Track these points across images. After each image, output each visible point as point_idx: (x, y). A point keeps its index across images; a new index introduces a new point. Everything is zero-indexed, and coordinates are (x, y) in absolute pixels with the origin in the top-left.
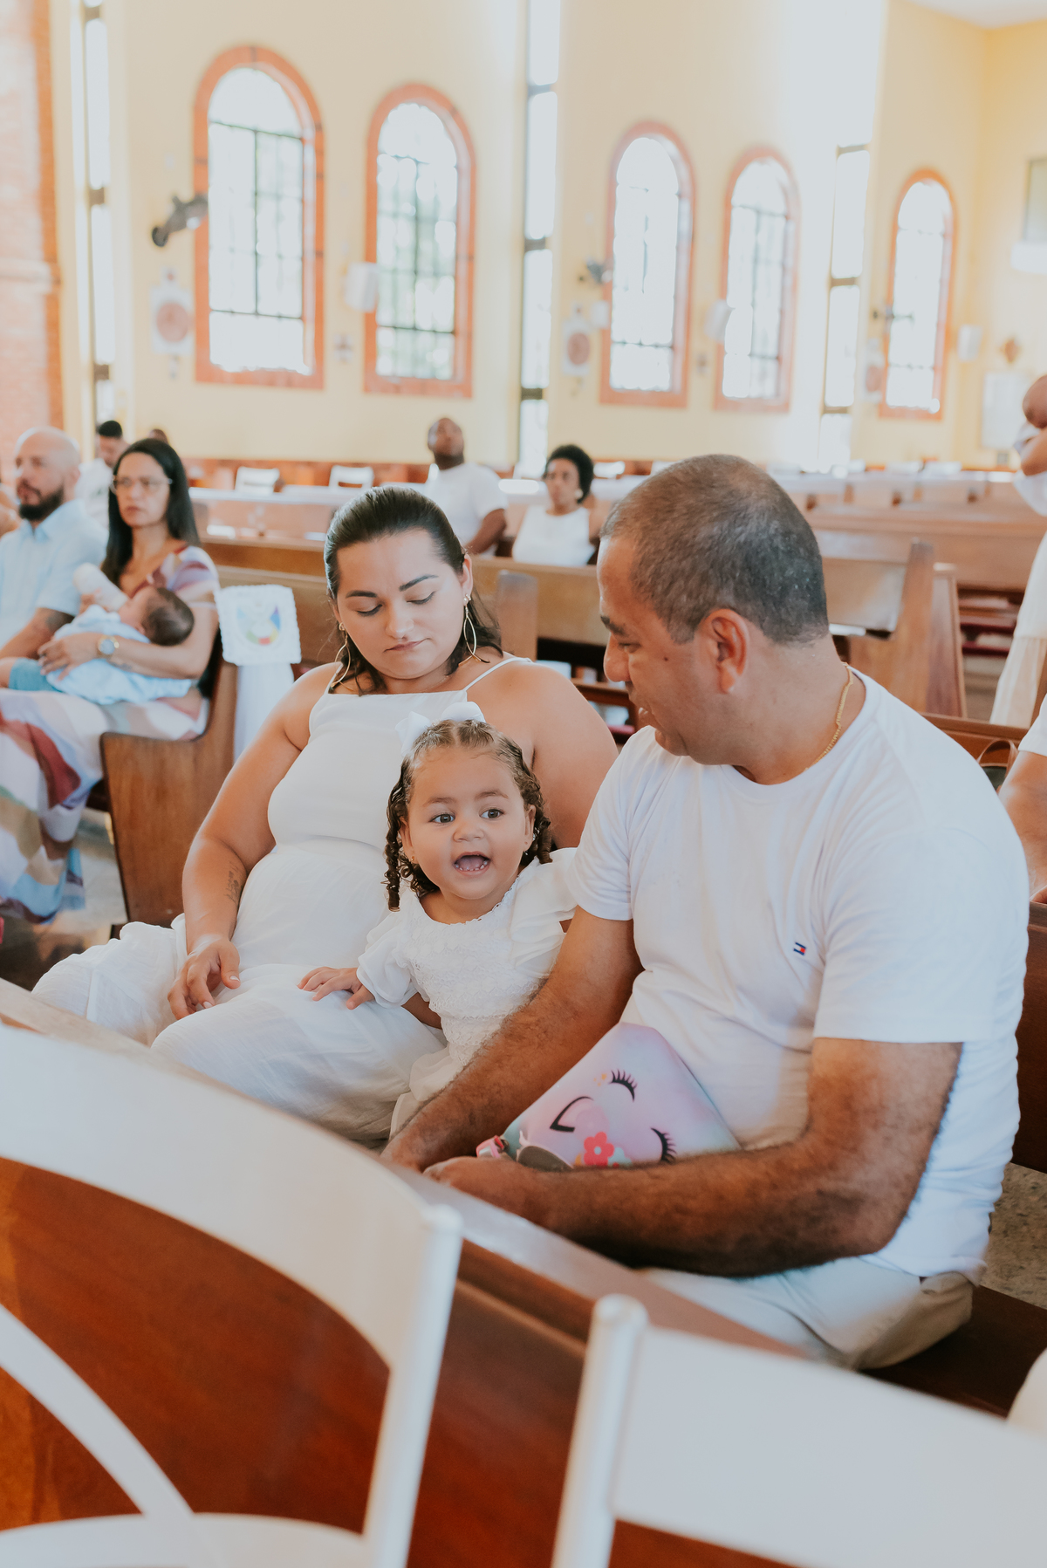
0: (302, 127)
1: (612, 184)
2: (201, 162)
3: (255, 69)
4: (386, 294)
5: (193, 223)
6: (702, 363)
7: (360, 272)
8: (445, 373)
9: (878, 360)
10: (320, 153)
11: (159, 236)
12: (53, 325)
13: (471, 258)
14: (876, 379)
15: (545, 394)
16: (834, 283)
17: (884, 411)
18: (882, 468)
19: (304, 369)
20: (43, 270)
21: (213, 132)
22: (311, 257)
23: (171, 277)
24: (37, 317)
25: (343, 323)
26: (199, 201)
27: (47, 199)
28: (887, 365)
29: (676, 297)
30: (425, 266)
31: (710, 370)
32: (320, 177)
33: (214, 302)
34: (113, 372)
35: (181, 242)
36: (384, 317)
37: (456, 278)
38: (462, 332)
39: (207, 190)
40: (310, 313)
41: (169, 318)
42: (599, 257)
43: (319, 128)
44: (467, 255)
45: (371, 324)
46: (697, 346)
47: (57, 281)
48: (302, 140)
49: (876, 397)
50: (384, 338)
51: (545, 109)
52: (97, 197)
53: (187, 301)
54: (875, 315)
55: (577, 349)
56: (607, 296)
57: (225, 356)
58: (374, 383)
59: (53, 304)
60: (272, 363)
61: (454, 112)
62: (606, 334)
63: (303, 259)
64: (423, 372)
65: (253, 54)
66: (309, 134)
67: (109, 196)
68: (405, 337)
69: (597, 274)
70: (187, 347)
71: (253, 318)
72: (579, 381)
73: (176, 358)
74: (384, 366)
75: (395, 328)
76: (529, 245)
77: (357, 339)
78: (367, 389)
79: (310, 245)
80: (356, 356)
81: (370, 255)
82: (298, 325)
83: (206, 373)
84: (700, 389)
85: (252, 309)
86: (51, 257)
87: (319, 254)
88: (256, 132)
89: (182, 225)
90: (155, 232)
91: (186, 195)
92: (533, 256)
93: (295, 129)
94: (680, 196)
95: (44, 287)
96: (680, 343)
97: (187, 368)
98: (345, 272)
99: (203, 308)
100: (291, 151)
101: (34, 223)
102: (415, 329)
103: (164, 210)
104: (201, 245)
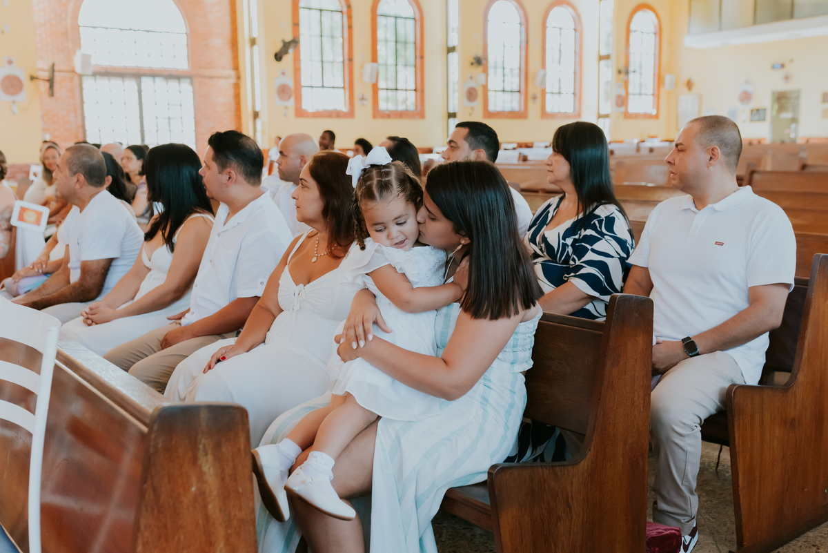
0: (342, 7)
1: (485, 21)
2: (296, 24)
5: (291, 51)
6: (534, 98)
7: (369, 66)
8: (412, 108)
9: (623, 93)
10: (350, 17)
11: (278, 57)
12: (237, 96)
13: (422, 57)
14: (622, 101)
15: (457, 115)
16: (601, 58)
17: (627, 116)
18: (621, 142)
19: (345, 109)
20: (233, 73)
21: (302, 12)
22: (347, 62)
23: (283, 74)
24: (231, 92)
25: (362, 89)
26: (295, 42)
27: (234, 43)
28: (627, 94)
30: (401, 62)
31: (538, 101)
32: (350, 27)
33: (303, 83)
34: (260, 115)
35: (288, 58)
36: (381, 84)
37: (415, 66)
38: (420, 90)
39: (299, 38)
40: (347, 85)
41: (283, 91)
42: (480, 54)
43: (349, 7)
44: (420, 56)
45: (375, 88)
46: (531, 90)
47: (239, 78)
48: (341, 12)
49: (622, 109)
50: (382, 94)
52: (253, 42)
53: (290, 83)
54: (620, 72)
55: (471, 95)
56: (485, 71)
57: (308, 105)
58: (377, 114)
59: (237, 87)
60: (330, 107)
62: (485, 88)
63: (343, 62)
64: (401, 108)
66: (345, 9)
67: (257, 41)
68: (392, 93)
69: (479, 62)
70: (291, 103)
71: (321, 89)
72: (472, 109)
73: (286, 108)
74: (383, 106)
75: (387, 89)
76: (451, 50)
77: (369, 95)
78: (374, 117)
79: (347, 56)
80: (369, 103)
81: (374, 59)
82: (342, 90)
83: (300, 113)
84: (534, 109)
85: (321, 85)
86: (236, 68)
87: (351, 60)
88: (321, 10)
89: (286, 52)
90: (276, 55)
91: (289, 38)
92: (451, 55)
93: (339, 9)
94: (520, 24)
95: (233, 81)
96: (523, 89)
97: (292, 111)
98: (362, 67)
99: (298, 85)
100: (338, 16)
101: (228, 53)
102: (396, 89)
103: (279, 46)
104: (297, 59)
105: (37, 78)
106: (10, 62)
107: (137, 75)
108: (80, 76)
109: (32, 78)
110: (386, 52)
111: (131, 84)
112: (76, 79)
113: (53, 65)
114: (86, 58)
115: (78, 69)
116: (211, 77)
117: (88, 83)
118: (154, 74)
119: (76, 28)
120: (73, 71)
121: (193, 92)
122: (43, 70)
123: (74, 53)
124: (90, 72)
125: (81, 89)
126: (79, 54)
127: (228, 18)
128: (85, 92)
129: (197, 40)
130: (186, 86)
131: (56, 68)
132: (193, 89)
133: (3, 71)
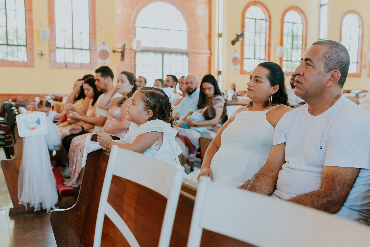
0: (266, 17)
1: (341, 25)
2: (243, 26)
3: (256, 6)
4: (285, 54)
5: (240, 39)
6: (365, 66)
7: (279, 48)
10: (270, 23)
11: (233, 43)
12: (210, 63)
20: (208, 51)
21: (246, 20)
22: (267, 46)
23: (235, 51)
24: (207, 61)
25: (274, 60)
26: (242, 35)
27: (210, 37)
29: (358, 51)
30: (295, 46)
31: (367, 68)
32: (270, 28)
33: (245, 56)
34: (222, 73)
35: (238, 44)
36: (284, 59)
37: (302, 49)
39: (244, 33)
40: (267, 58)
41: (235, 60)
43: (270, 17)
44: (305, 44)
45: (281, 60)
46: (364, 62)
47: (211, 54)
48: (266, 20)
50: (284, 63)
51: (324, 10)
52: (220, 35)
53: (239, 56)
57: (247, 68)
59: (210, 58)
61: (302, 12)
63: (266, 46)
65: (255, 3)
66: (268, 19)
67: (223, 35)
68: (289, 63)
70: (239, 67)
71: (254, 60)
73: (236, 69)
75: (287, 61)
79: (267, 43)
81: (281, 44)
83: (243, 72)
84: (364, 73)
85: (253, 58)
86: (210, 49)
87: (269, 45)
88: (256, 19)
89: (238, 40)
90: (232, 42)
91: (239, 33)
93: (264, 18)
94: (359, 27)
95: (208, 55)
96: (359, 62)
97: (238, 71)
98: (275, 49)
99: (242, 58)
100: (263, 23)
101: (207, 42)
102: (292, 61)
103: (234, 37)
104: (243, 44)
105: (116, 52)
106: (104, 43)
107: (163, 52)
108: (135, 52)
109: (114, 51)
110: (287, 41)
111: (159, 56)
112: (133, 53)
113: (124, 45)
114: (139, 42)
115: (135, 48)
116: (198, 53)
117: (138, 55)
118: (170, 52)
119: (134, 28)
120: (132, 49)
121: (189, 61)
122: (118, 48)
123: (133, 40)
124: (140, 50)
125: (135, 58)
126: (135, 40)
127: (207, 24)
128: (136, 60)
129: (192, 34)
130: (185, 58)
131: (126, 47)
132: (189, 59)
133: (100, 48)
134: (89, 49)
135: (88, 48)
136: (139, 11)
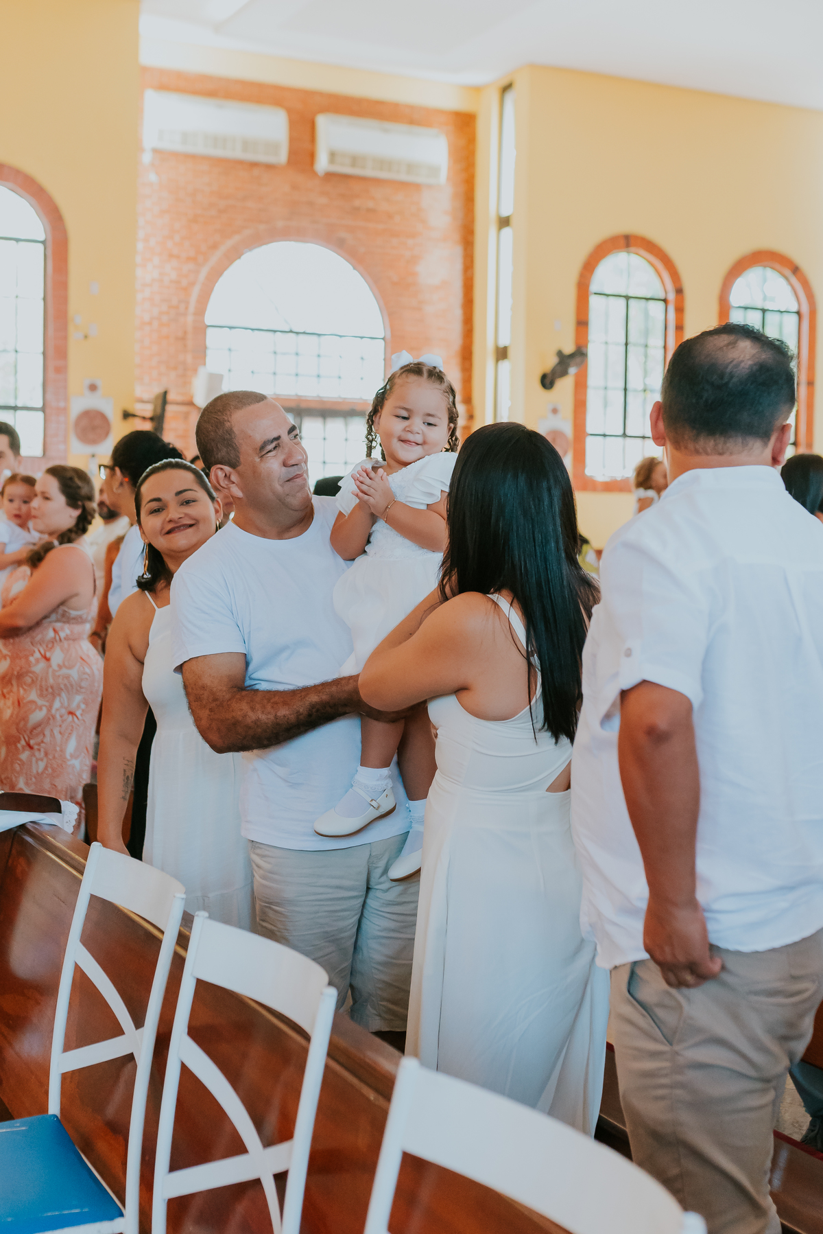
0: (665, 291)
2: (582, 323)
3: (628, 252)
5: (572, 370)
10: (680, 310)
11: (547, 382)
21: (594, 302)
23: (555, 411)
26: (580, 354)
27: (467, 356)
32: (680, 328)
33: (590, 428)
35: (565, 385)
39: (587, 347)
43: (679, 291)
44: (807, 382)
47: (471, 417)
48: (665, 301)
52: (502, 354)
53: (568, 428)
57: (596, 470)
61: (796, 270)
65: (627, 242)
66: (671, 296)
67: (511, 353)
71: (621, 439)
83: (583, 482)
85: (621, 432)
86: (467, 399)
88: (627, 298)
89: (564, 373)
90: (543, 377)
91: (569, 349)
93: (662, 296)
99: (580, 433)
100: (657, 309)
101: (455, 374)
103: (551, 362)
104: (581, 386)
105: (134, 416)
106: (93, 388)
107: (299, 411)
109: (128, 414)
113: (165, 393)
114: (216, 382)
115: (201, 401)
118: (326, 411)
119: (201, 330)
120: (191, 405)
122: (142, 401)
123: (195, 371)
126: (203, 373)
127: (457, 313)
131: (170, 397)
133: (79, 403)
134: (43, 409)
135: (40, 405)
136: (216, 274)
